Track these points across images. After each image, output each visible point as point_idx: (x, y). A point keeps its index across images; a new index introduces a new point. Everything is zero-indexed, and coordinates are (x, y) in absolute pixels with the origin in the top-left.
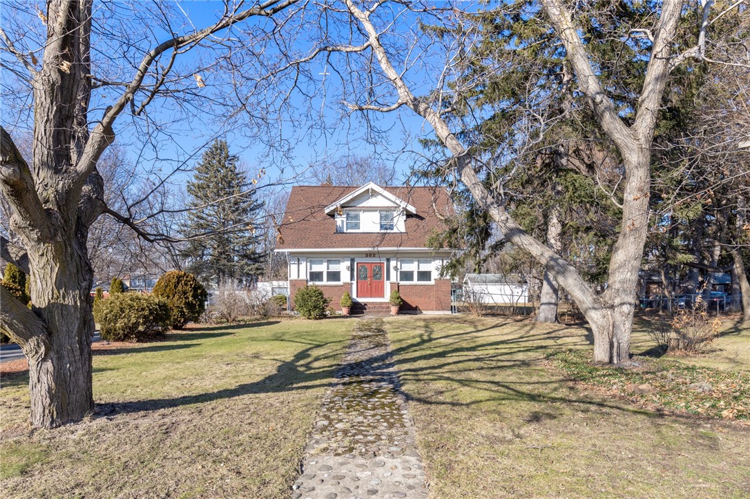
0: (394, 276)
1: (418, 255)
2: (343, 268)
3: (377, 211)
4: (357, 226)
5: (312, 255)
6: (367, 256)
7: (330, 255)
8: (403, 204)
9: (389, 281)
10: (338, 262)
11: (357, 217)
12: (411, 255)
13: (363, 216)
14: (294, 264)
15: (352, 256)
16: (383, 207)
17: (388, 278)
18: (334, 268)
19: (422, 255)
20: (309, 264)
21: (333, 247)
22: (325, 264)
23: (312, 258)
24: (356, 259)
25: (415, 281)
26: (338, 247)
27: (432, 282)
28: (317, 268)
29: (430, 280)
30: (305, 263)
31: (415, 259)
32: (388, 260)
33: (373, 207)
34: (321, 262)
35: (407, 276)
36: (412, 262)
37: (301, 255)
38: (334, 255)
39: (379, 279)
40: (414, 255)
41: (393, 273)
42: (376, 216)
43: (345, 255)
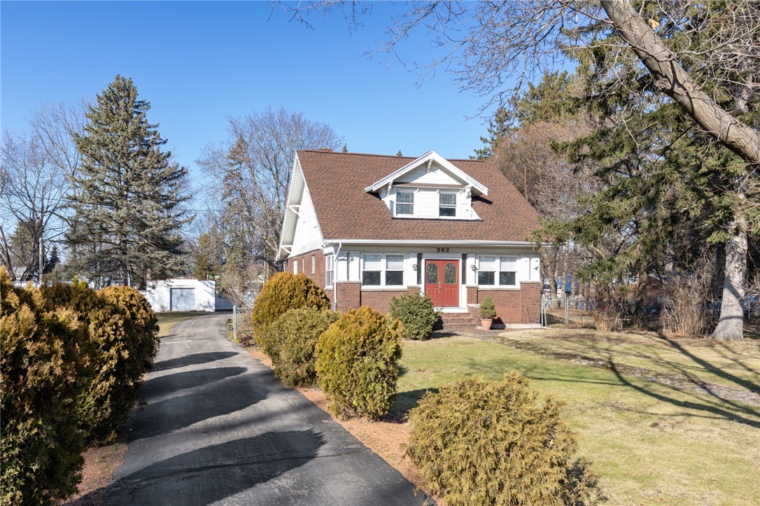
0: (472, 279)
1: (501, 251)
2: (408, 266)
3: (435, 190)
4: (409, 209)
5: (367, 249)
6: (438, 251)
7: (391, 249)
8: (472, 183)
9: (464, 286)
10: (401, 258)
11: (410, 198)
12: (492, 251)
13: (418, 195)
14: (343, 260)
15: (420, 251)
16: (445, 185)
17: (464, 282)
18: (395, 266)
19: (508, 251)
20: (362, 260)
21: (402, 238)
22: (384, 261)
23: (367, 252)
24: (424, 255)
25: (497, 285)
26: (408, 238)
27: (517, 286)
28: (372, 266)
29: (514, 284)
30: (358, 258)
31: (496, 256)
32: (464, 257)
33: (432, 185)
34: (377, 259)
35: (486, 278)
36: (494, 259)
37: (352, 248)
38: (396, 249)
39: (452, 282)
40: (496, 251)
41: (469, 273)
42: (434, 197)
43: (411, 249)
